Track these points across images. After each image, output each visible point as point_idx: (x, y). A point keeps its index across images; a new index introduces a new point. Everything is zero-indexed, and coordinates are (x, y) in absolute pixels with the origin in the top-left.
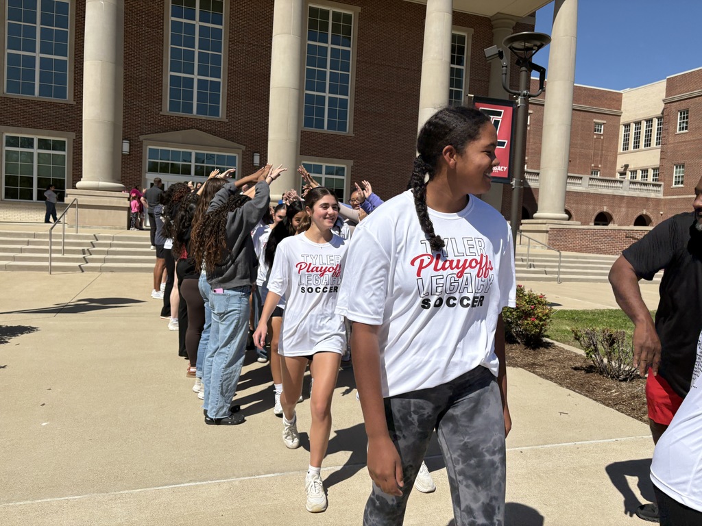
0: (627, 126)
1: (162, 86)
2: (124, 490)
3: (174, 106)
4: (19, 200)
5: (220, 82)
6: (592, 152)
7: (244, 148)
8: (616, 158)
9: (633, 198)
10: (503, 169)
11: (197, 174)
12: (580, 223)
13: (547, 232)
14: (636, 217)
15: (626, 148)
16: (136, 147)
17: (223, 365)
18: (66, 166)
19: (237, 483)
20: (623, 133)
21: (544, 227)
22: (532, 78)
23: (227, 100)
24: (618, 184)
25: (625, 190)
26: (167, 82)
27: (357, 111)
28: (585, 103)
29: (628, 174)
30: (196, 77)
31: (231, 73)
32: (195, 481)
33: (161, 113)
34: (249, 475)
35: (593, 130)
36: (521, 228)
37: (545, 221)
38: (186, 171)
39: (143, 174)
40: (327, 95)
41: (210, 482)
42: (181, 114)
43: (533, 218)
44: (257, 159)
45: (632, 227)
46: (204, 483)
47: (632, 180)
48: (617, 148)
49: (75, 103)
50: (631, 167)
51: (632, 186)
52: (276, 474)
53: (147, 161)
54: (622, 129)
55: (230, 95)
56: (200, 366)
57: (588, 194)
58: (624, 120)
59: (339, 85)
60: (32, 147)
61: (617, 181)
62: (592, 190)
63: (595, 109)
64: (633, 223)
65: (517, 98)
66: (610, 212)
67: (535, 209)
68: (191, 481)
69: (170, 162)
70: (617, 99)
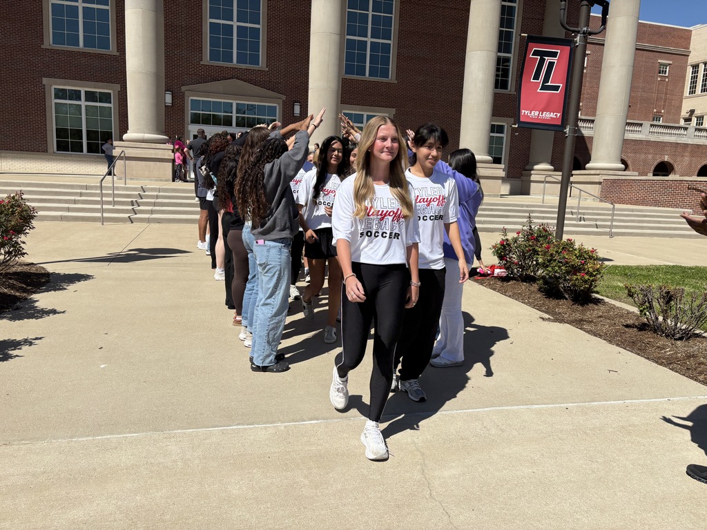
0: (695, 67)
1: (202, 34)
2: (178, 429)
3: (214, 56)
4: (70, 153)
5: (259, 29)
6: (654, 96)
7: (284, 97)
8: (681, 102)
9: (698, 146)
10: (556, 115)
11: (238, 125)
12: (637, 173)
13: (600, 183)
14: (699, 167)
15: (692, 91)
16: (178, 98)
17: (270, 315)
18: (113, 119)
19: (282, 428)
20: (691, 75)
21: (596, 179)
22: (591, 14)
23: (267, 47)
24: (682, 131)
25: (689, 138)
26: (207, 30)
27: (399, 56)
28: (649, 42)
29: (694, 120)
30: (235, 24)
31: (270, 19)
32: (243, 424)
33: (202, 63)
34: (293, 421)
35: (657, 71)
36: (572, 179)
37: (598, 172)
38: (228, 122)
39: (186, 125)
40: (369, 40)
41: (257, 426)
42: (221, 63)
43: (585, 169)
44: (297, 109)
45: (695, 178)
46: (251, 426)
47: (698, 127)
48: (683, 92)
49: (118, 54)
50: (697, 113)
51: (697, 133)
52: (320, 421)
53: (189, 112)
54: (690, 70)
55: (270, 43)
56: (245, 315)
57: (648, 143)
58: (692, 59)
59: (381, 29)
60: (80, 99)
61: (681, 128)
62: (653, 138)
63: (660, 48)
64: (696, 173)
65: (575, 36)
66: (672, 162)
67: (588, 160)
68: (239, 424)
69: (212, 113)
70: (686, 36)
